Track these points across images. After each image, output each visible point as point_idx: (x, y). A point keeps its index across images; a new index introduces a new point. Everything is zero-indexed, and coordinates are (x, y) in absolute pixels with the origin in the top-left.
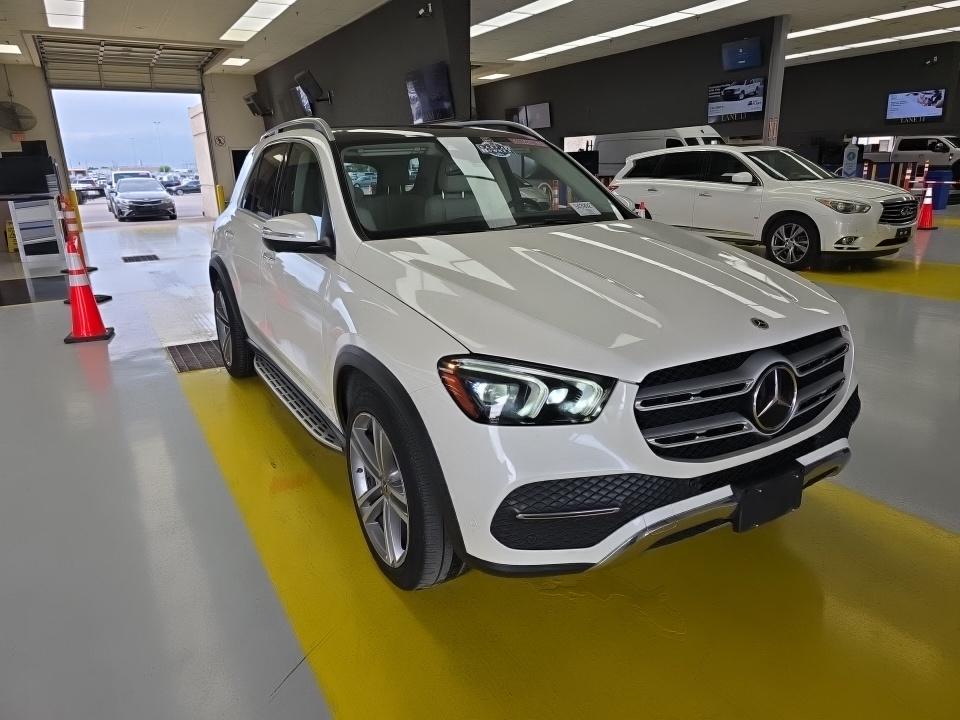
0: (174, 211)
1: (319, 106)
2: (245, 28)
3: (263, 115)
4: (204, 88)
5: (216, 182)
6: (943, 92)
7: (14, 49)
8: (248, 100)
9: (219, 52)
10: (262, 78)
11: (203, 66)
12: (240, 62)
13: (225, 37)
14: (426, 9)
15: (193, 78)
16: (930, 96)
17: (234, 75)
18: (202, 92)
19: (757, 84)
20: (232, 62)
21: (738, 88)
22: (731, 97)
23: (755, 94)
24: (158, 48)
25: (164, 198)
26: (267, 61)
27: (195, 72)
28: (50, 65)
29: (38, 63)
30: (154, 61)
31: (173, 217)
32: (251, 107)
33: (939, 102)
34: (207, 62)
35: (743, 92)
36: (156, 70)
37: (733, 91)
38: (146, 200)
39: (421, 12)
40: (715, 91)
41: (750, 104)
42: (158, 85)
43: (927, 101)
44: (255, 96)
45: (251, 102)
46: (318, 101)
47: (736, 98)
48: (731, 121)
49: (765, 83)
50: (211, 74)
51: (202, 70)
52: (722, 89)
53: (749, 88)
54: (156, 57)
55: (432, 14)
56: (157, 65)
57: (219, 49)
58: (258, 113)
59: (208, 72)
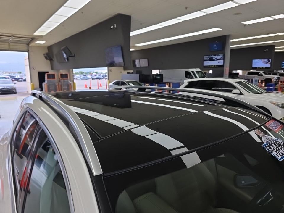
0: (16, 91)
1: (70, 58)
2: (44, 30)
3: (50, 60)
4: (28, 50)
5: (31, 82)
6: (270, 60)
8: (44, 55)
9: (34, 39)
10: (50, 48)
11: (29, 43)
12: (42, 42)
13: (36, 34)
14: (114, 26)
15: (25, 47)
16: (266, 61)
17: (40, 47)
18: (28, 51)
19: (220, 56)
20: (38, 42)
21: (214, 57)
22: (211, 60)
23: (220, 59)
24: (11, 36)
25: (13, 87)
26: (52, 42)
27: (26, 45)
30: (10, 41)
31: (16, 93)
32: (46, 57)
33: (269, 63)
34: (30, 42)
35: (216, 58)
36: (11, 44)
37: (212, 58)
38: (6, 87)
39: (112, 27)
40: (206, 58)
41: (219, 62)
42: (11, 49)
43: (265, 62)
44: (47, 54)
45: (46, 55)
46: (70, 56)
47: (214, 60)
48: (212, 67)
49: (224, 56)
50: (32, 46)
51: (28, 44)
52: (208, 57)
53: (218, 57)
54: (11, 40)
55: (116, 28)
56: (11, 42)
57: (34, 38)
58: (48, 60)
59: (30, 45)
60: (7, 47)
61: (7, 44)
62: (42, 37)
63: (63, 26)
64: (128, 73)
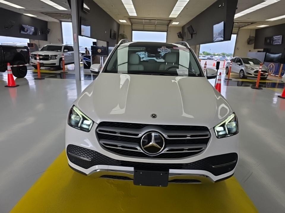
2: (175, 13)
4: (168, 30)
7: (124, 21)
8: (178, 34)
11: (168, 24)
12: (177, 23)
13: (170, 16)
14: (222, 5)
15: (165, 28)
17: (175, 27)
18: (167, 32)
20: (174, 23)
24: (156, 20)
26: (184, 23)
27: (166, 26)
28: (133, 25)
29: (131, 25)
30: (156, 23)
32: (178, 35)
34: (169, 23)
36: (157, 26)
39: (220, 6)
44: (180, 33)
45: (179, 34)
46: (192, 34)
51: (168, 26)
56: (157, 25)
57: (171, 20)
58: (180, 38)
59: (169, 26)
60: (153, 28)
61: (154, 26)
62: (175, 18)
63: (187, 9)
64: (258, 51)
